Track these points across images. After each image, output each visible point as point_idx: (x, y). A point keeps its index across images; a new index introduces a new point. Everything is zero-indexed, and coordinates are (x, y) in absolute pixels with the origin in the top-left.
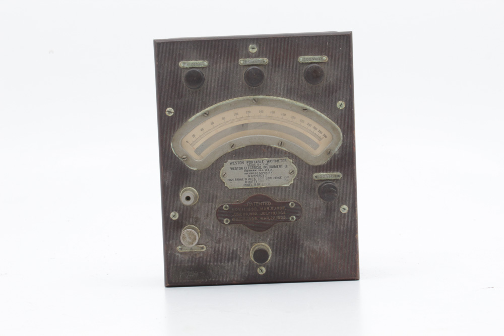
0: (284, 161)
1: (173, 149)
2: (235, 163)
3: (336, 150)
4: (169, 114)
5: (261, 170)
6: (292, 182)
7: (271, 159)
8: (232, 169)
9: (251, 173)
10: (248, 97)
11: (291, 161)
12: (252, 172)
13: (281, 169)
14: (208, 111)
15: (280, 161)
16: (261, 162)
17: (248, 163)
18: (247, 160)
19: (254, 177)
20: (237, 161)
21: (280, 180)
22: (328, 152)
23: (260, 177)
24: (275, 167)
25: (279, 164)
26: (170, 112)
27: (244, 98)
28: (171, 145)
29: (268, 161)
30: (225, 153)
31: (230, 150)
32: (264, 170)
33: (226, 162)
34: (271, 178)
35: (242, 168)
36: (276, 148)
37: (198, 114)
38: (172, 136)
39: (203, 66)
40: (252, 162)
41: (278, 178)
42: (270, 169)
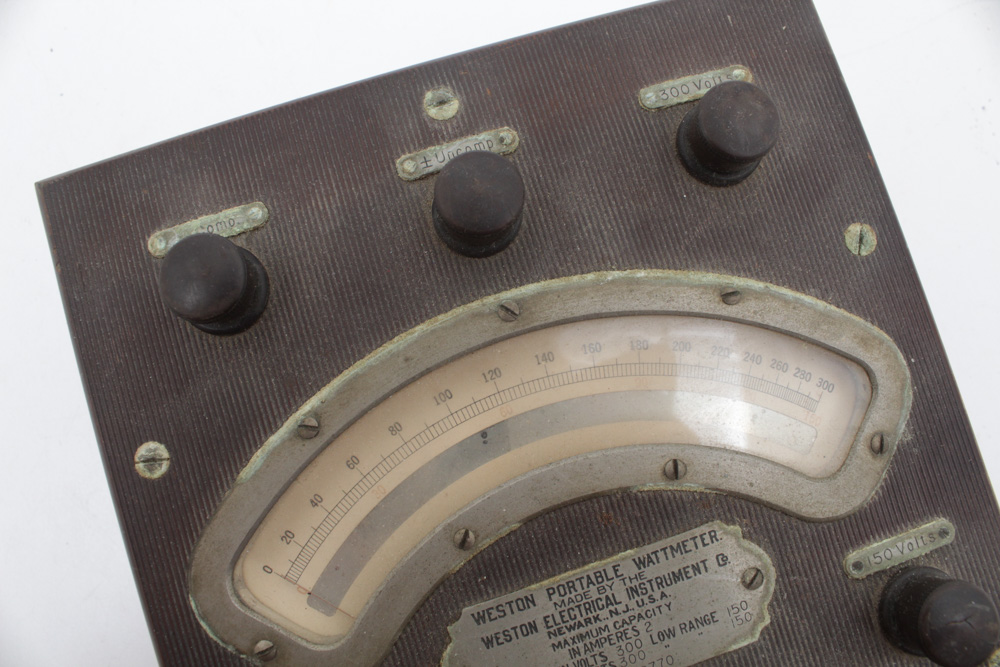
0: (707, 539)
1: (202, 624)
2: (495, 613)
3: (903, 427)
4: (151, 470)
5: (621, 608)
6: (767, 621)
7: (649, 549)
8: (488, 643)
9: (581, 637)
10: (475, 305)
11: (736, 528)
12: (583, 630)
13: (702, 577)
14: (316, 414)
15: (690, 545)
16: (611, 574)
17: (556, 598)
18: (546, 583)
19: (597, 650)
20: (504, 599)
21: (712, 627)
22: (877, 443)
23: (622, 644)
24: (677, 577)
25: (691, 559)
26: (152, 461)
27: (459, 311)
28: (193, 604)
29: (640, 563)
30: (438, 577)
31: (457, 561)
32: (632, 604)
33: (457, 618)
34: (671, 633)
35: (533, 627)
36: (656, 495)
37: (274, 440)
38: (188, 566)
39: (246, 226)
40: (571, 586)
41: (704, 621)
42: (657, 595)
